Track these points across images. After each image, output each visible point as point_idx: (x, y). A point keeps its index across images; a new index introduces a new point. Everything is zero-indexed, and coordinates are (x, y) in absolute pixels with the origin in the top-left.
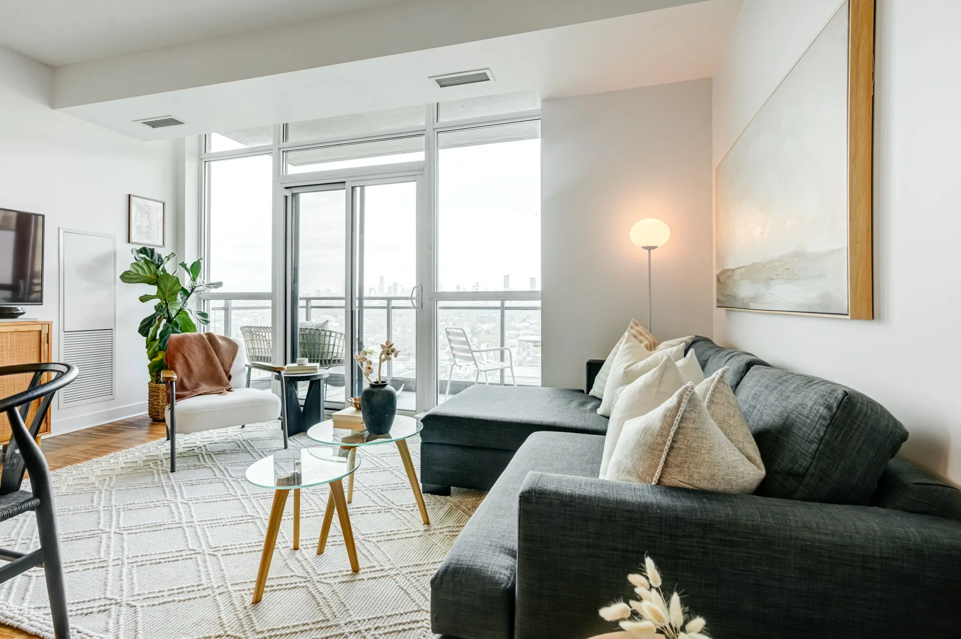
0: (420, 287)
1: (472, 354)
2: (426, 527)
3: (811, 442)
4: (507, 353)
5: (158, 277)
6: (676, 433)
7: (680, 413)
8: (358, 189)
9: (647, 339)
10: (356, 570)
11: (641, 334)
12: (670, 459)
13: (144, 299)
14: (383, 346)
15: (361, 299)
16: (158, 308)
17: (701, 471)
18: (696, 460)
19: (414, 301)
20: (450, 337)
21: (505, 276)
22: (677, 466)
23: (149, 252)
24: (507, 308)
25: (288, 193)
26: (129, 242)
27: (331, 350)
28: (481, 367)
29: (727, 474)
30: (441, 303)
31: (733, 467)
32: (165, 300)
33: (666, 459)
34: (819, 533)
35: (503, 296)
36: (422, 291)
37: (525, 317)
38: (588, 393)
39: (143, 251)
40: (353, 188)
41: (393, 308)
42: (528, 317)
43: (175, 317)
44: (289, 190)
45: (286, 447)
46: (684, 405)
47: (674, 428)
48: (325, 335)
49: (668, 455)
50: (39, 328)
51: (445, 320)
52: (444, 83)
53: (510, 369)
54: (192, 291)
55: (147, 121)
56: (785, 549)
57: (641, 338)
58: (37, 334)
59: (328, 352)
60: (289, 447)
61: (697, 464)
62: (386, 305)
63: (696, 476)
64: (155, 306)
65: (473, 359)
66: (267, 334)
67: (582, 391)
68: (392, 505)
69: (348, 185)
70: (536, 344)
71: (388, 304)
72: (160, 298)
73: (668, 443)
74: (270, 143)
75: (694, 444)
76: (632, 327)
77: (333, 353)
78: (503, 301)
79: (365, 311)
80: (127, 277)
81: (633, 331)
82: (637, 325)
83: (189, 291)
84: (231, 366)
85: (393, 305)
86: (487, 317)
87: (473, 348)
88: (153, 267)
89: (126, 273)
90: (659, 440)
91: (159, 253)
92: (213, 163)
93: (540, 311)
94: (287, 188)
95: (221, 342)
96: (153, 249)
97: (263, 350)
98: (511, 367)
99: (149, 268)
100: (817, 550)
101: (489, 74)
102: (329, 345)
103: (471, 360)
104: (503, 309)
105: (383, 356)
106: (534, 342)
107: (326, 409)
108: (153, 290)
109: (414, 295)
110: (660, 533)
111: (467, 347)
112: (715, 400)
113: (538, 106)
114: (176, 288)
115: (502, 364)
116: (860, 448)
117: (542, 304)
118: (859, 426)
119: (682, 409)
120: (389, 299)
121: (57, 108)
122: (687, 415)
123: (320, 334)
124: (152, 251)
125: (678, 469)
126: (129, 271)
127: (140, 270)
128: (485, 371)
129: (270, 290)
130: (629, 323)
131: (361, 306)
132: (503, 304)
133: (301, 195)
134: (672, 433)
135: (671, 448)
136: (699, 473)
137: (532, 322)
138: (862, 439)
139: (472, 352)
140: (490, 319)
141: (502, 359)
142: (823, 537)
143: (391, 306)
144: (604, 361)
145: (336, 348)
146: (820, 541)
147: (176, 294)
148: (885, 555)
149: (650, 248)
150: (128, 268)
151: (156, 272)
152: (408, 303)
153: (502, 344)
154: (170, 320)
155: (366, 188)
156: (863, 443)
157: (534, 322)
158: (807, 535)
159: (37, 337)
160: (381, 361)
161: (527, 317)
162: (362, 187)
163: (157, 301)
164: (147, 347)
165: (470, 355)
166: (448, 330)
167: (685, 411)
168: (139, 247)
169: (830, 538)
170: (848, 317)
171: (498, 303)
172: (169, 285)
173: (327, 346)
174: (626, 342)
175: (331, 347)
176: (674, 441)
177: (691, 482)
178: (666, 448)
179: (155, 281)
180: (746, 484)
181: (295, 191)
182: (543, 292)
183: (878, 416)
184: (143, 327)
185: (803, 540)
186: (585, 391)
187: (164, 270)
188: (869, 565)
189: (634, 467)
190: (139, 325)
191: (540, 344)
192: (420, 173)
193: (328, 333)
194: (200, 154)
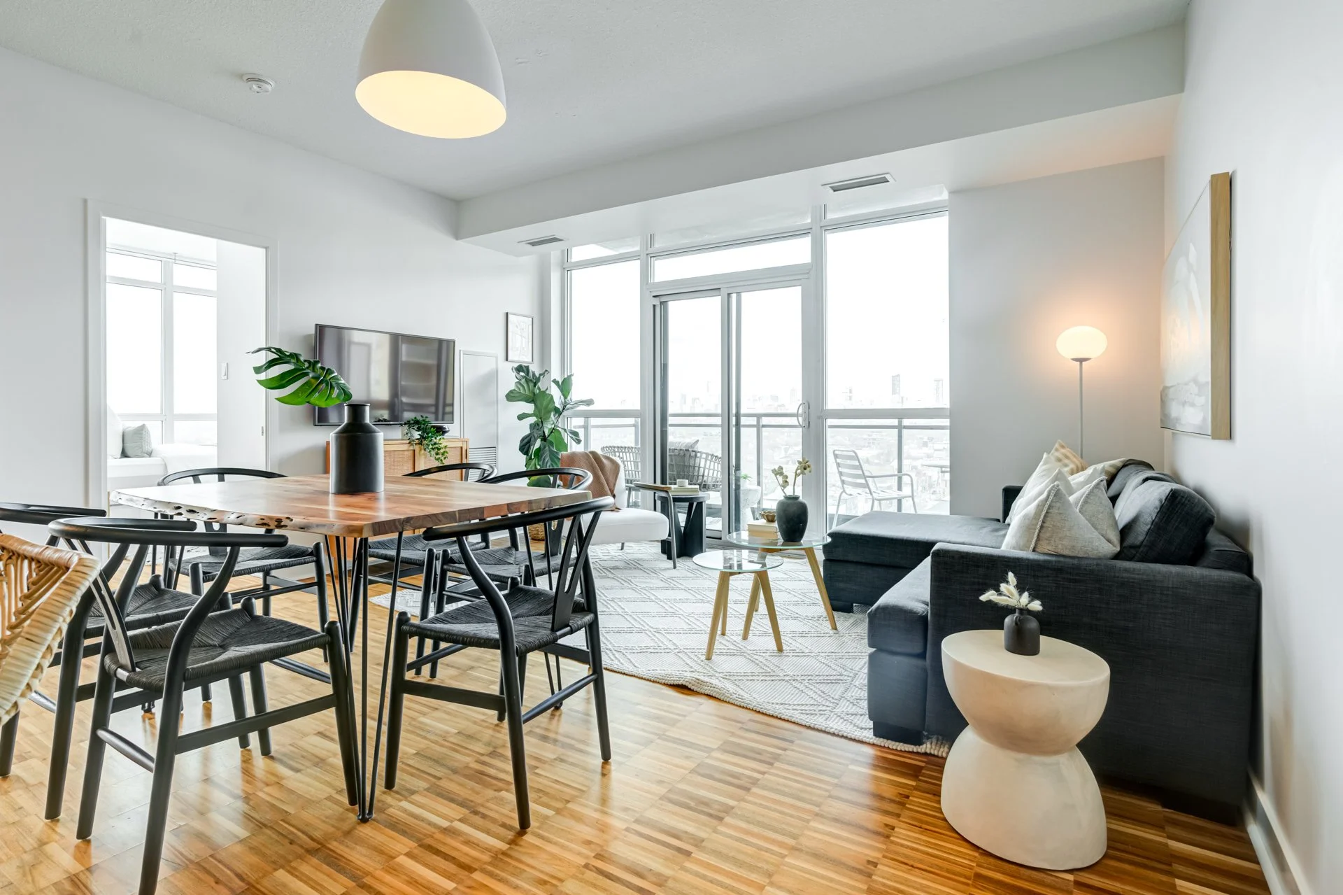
0: (806, 404)
1: (866, 481)
2: (835, 631)
3: (1147, 525)
4: (905, 479)
5: (534, 394)
6: (1045, 516)
7: (1048, 503)
8: (734, 296)
9: (1073, 462)
10: (780, 649)
11: (1067, 457)
12: (1041, 534)
13: (521, 417)
14: (800, 463)
15: (738, 416)
16: (532, 427)
17: (1063, 543)
18: (1060, 535)
19: (800, 419)
20: (838, 460)
21: (893, 377)
22: (1047, 539)
23: (525, 369)
24: (906, 427)
25: (656, 301)
26: (507, 360)
27: (701, 473)
28: (875, 495)
29: (1084, 546)
30: (830, 422)
31: (1089, 542)
32: (541, 418)
33: (1038, 535)
34: (1133, 574)
35: (900, 414)
36: (809, 408)
37: (926, 439)
38: (1004, 522)
39: (519, 369)
40: (729, 294)
41: (764, 426)
42: (931, 439)
43: (549, 436)
44: (657, 299)
45: (675, 567)
46: (1051, 497)
47: (1044, 513)
48: (696, 456)
49: (1040, 532)
50: (460, 445)
51: (836, 440)
52: (836, 189)
53: (911, 498)
54: (564, 409)
55: (532, 241)
56: (1110, 583)
57: (1066, 461)
58: (459, 450)
59: (698, 476)
60: (677, 568)
61: (1060, 538)
62: (755, 423)
63: (1060, 546)
64: (531, 425)
65: (867, 486)
66: (624, 454)
67: (999, 521)
68: (797, 615)
69: (724, 292)
70: (944, 469)
71: (758, 421)
72: (537, 417)
73: (1040, 523)
74: (637, 248)
75: (1058, 524)
76: (1057, 450)
77: (703, 476)
78: (900, 419)
79: (743, 430)
80: (511, 397)
81: (1057, 454)
82: (1063, 447)
83: (561, 410)
84: (614, 485)
85: (764, 423)
86: (865, 439)
87: (867, 474)
88: (531, 385)
89: (511, 392)
90: (1034, 522)
91: (534, 370)
92: (573, 272)
93: (948, 432)
94: (654, 297)
95: (605, 461)
96: (528, 367)
97: (630, 472)
98: (912, 497)
99: (528, 386)
100: (1131, 584)
101: (888, 177)
102: (699, 468)
103: (865, 487)
104: (900, 428)
105: (799, 471)
106: (941, 467)
107: (707, 537)
108: (529, 408)
109: (800, 411)
110: (1027, 575)
111: (860, 472)
112: (1089, 501)
113: (945, 196)
114: (551, 406)
115: (899, 493)
116: (1177, 526)
117: (951, 422)
118: (1177, 512)
119: (1050, 500)
120: (759, 416)
121: (461, 239)
122: (1054, 504)
123: (690, 455)
124: (527, 368)
125: (1048, 542)
126: (514, 390)
127: (521, 388)
128: (879, 500)
129: (638, 407)
130: (1054, 445)
131: (738, 424)
132: (900, 423)
133: (669, 303)
134: (1042, 516)
135: (1042, 527)
136: (1062, 544)
137: (937, 446)
138: (1179, 520)
139: (865, 477)
140: (871, 441)
141: (900, 488)
142: (1137, 576)
143: (761, 424)
144: (1022, 487)
145: (711, 471)
146: (1134, 578)
147: (549, 412)
148: (1175, 586)
149: (1081, 360)
150: (513, 387)
151: (534, 390)
152: (793, 421)
153: (900, 470)
154: (544, 439)
155: (743, 294)
156: (1180, 523)
157: (940, 447)
158: (1125, 575)
159: (459, 453)
160: (797, 475)
161: (929, 439)
162: (738, 293)
163: (533, 420)
164: (525, 466)
165: (863, 481)
166: (836, 452)
167: (1052, 501)
168: (516, 365)
169: (1140, 576)
170: (1210, 437)
171: (895, 422)
172: (545, 403)
173: (697, 468)
174: (1044, 464)
175: (702, 470)
176: (1043, 522)
177: (1056, 551)
178: (1038, 527)
179: (532, 399)
180: (1100, 554)
181: (663, 299)
182: (951, 410)
183: (1193, 505)
184: (523, 446)
185: (1122, 578)
186: (1001, 520)
187: (539, 388)
188: (1165, 592)
189: (1017, 543)
190: (519, 443)
191: (948, 469)
192: (806, 276)
193: (699, 455)
194: (563, 263)
